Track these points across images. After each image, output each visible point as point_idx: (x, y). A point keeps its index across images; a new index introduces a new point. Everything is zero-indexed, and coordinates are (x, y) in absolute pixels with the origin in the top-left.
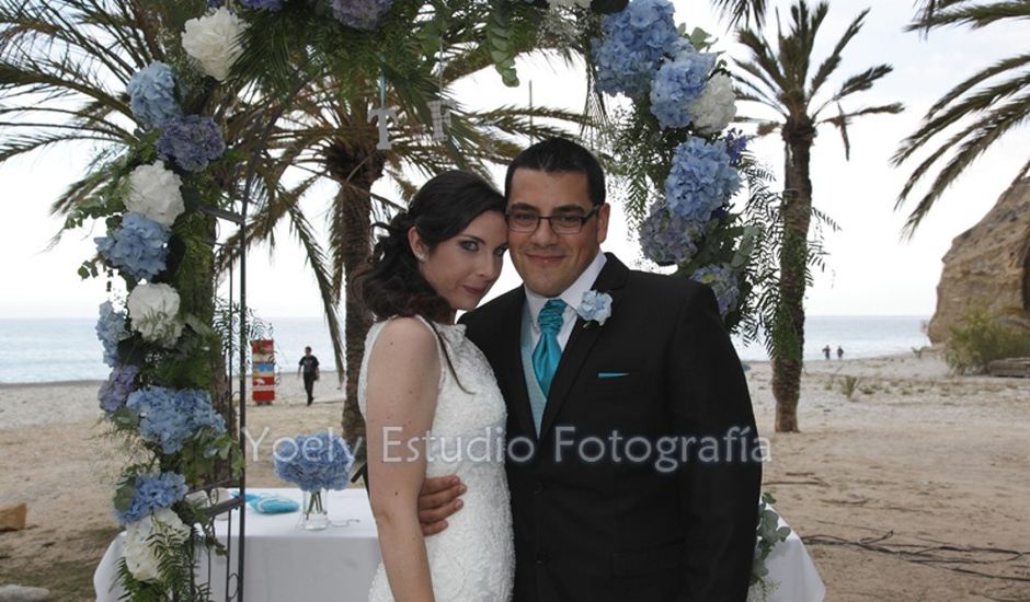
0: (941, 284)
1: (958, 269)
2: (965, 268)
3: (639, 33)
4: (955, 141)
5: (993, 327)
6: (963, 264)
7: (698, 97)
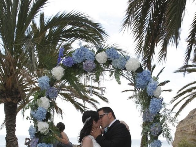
0: (176, 133)
1: (180, 129)
2: (181, 129)
3: (144, 77)
4: (183, 99)
5: (188, 143)
6: (181, 128)
7: (156, 90)
